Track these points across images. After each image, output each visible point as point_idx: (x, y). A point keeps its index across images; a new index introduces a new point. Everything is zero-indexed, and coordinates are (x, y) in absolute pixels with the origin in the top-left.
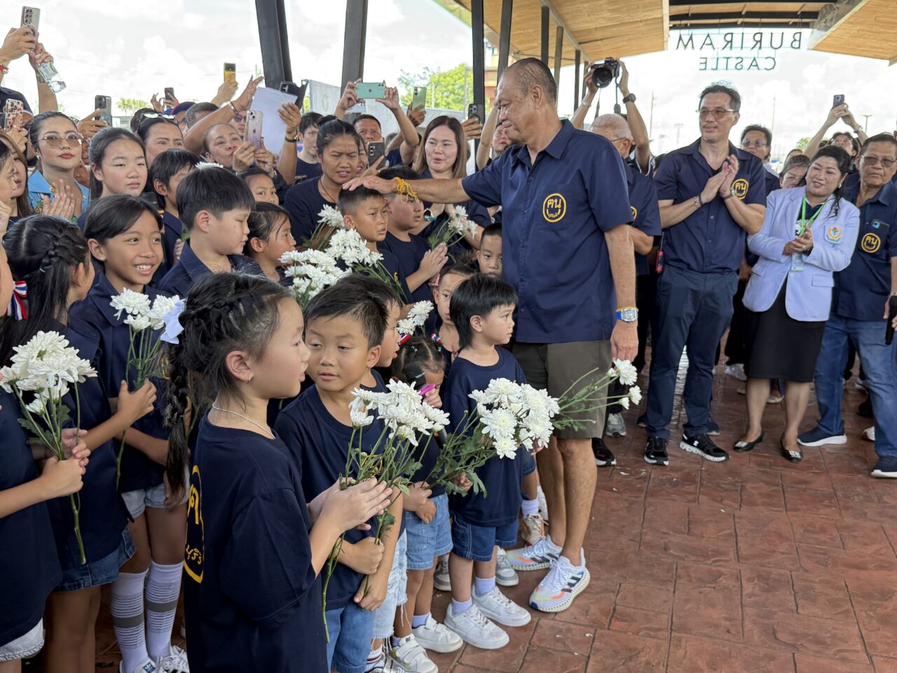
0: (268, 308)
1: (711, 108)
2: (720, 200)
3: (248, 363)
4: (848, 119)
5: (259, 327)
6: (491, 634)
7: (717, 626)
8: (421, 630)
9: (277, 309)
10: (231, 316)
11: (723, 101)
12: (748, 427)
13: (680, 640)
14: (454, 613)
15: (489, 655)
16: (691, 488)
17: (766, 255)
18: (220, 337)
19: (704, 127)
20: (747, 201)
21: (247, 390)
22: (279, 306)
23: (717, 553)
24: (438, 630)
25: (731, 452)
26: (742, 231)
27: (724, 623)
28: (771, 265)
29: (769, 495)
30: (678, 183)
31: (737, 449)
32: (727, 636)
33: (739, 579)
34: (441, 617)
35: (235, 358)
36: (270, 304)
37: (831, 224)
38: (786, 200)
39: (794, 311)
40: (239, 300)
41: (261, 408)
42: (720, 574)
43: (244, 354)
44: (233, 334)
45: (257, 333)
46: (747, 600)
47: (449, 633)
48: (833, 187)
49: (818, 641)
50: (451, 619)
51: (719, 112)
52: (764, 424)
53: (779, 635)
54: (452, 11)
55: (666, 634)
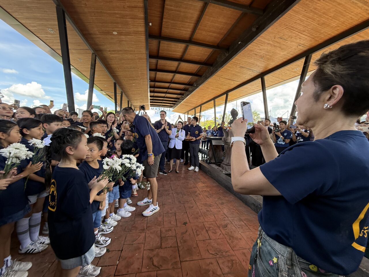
0: (79, 136)
1: (162, 114)
2: (164, 129)
3: (72, 150)
4: (181, 119)
5: (76, 140)
6: (127, 214)
7: (170, 203)
8: (111, 217)
9: (81, 137)
10: (68, 137)
11: (164, 113)
12: (170, 168)
13: (164, 206)
14: (119, 211)
15: (127, 218)
16: (162, 180)
17: (172, 138)
18: (64, 143)
19: (161, 117)
20: (169, 130)
21: (71, 157)
22: (82, 136)
23: (168, 190)
24: (115, 216)
25: (168, 173)
26: (168, 135)
27: (171, 202)
28: (173, 140)
29: (175, 179)
30: (157, 126)
31: (169, 172)
32: (172, 204)
33: (173, 194)
34: (116, 213)
35: (68, 149)
36: (80, 135)
37: (181, 133)
38: (174, 130)
39: (177, 148)
40: (70, 134)
41: (75, 162)
42: (169, 194)
43: (71, 147)
44: (68, 142)
45: (75, 142)
46: (175, 197)
47: (118, 216)
48: (181, 127)
49: (187, 202)
50: (118, 213)
51: (163, 115)
52: (173, 168)
53: (181, 202)
54: (110, 99)
55: (162, 206)
